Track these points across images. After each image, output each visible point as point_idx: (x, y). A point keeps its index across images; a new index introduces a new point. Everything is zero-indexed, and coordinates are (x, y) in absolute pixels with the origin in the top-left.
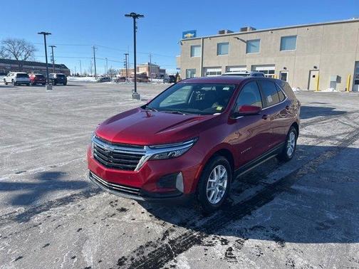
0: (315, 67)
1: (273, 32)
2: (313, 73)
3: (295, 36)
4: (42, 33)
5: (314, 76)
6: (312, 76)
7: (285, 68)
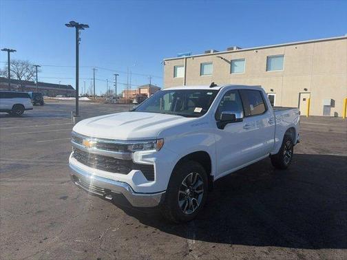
0: (306, 90)
1: (258, 51)
2: (303, 96)
3: (283, 56)
4: (5, 50)
5: (304, 100)
6: (302, 99)
7: (272, 90)
